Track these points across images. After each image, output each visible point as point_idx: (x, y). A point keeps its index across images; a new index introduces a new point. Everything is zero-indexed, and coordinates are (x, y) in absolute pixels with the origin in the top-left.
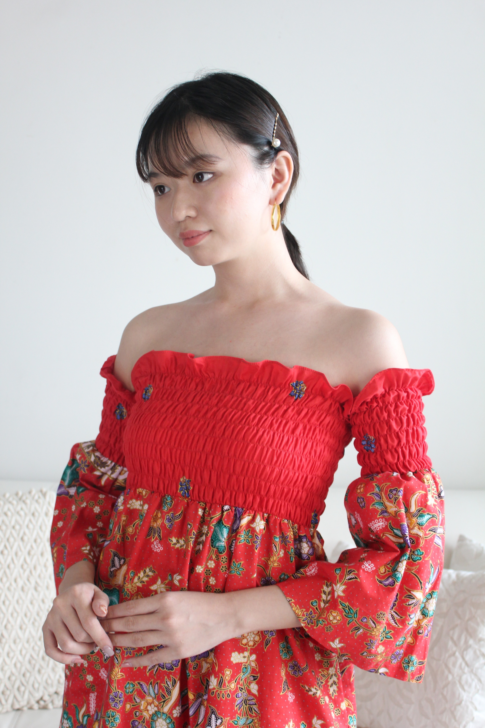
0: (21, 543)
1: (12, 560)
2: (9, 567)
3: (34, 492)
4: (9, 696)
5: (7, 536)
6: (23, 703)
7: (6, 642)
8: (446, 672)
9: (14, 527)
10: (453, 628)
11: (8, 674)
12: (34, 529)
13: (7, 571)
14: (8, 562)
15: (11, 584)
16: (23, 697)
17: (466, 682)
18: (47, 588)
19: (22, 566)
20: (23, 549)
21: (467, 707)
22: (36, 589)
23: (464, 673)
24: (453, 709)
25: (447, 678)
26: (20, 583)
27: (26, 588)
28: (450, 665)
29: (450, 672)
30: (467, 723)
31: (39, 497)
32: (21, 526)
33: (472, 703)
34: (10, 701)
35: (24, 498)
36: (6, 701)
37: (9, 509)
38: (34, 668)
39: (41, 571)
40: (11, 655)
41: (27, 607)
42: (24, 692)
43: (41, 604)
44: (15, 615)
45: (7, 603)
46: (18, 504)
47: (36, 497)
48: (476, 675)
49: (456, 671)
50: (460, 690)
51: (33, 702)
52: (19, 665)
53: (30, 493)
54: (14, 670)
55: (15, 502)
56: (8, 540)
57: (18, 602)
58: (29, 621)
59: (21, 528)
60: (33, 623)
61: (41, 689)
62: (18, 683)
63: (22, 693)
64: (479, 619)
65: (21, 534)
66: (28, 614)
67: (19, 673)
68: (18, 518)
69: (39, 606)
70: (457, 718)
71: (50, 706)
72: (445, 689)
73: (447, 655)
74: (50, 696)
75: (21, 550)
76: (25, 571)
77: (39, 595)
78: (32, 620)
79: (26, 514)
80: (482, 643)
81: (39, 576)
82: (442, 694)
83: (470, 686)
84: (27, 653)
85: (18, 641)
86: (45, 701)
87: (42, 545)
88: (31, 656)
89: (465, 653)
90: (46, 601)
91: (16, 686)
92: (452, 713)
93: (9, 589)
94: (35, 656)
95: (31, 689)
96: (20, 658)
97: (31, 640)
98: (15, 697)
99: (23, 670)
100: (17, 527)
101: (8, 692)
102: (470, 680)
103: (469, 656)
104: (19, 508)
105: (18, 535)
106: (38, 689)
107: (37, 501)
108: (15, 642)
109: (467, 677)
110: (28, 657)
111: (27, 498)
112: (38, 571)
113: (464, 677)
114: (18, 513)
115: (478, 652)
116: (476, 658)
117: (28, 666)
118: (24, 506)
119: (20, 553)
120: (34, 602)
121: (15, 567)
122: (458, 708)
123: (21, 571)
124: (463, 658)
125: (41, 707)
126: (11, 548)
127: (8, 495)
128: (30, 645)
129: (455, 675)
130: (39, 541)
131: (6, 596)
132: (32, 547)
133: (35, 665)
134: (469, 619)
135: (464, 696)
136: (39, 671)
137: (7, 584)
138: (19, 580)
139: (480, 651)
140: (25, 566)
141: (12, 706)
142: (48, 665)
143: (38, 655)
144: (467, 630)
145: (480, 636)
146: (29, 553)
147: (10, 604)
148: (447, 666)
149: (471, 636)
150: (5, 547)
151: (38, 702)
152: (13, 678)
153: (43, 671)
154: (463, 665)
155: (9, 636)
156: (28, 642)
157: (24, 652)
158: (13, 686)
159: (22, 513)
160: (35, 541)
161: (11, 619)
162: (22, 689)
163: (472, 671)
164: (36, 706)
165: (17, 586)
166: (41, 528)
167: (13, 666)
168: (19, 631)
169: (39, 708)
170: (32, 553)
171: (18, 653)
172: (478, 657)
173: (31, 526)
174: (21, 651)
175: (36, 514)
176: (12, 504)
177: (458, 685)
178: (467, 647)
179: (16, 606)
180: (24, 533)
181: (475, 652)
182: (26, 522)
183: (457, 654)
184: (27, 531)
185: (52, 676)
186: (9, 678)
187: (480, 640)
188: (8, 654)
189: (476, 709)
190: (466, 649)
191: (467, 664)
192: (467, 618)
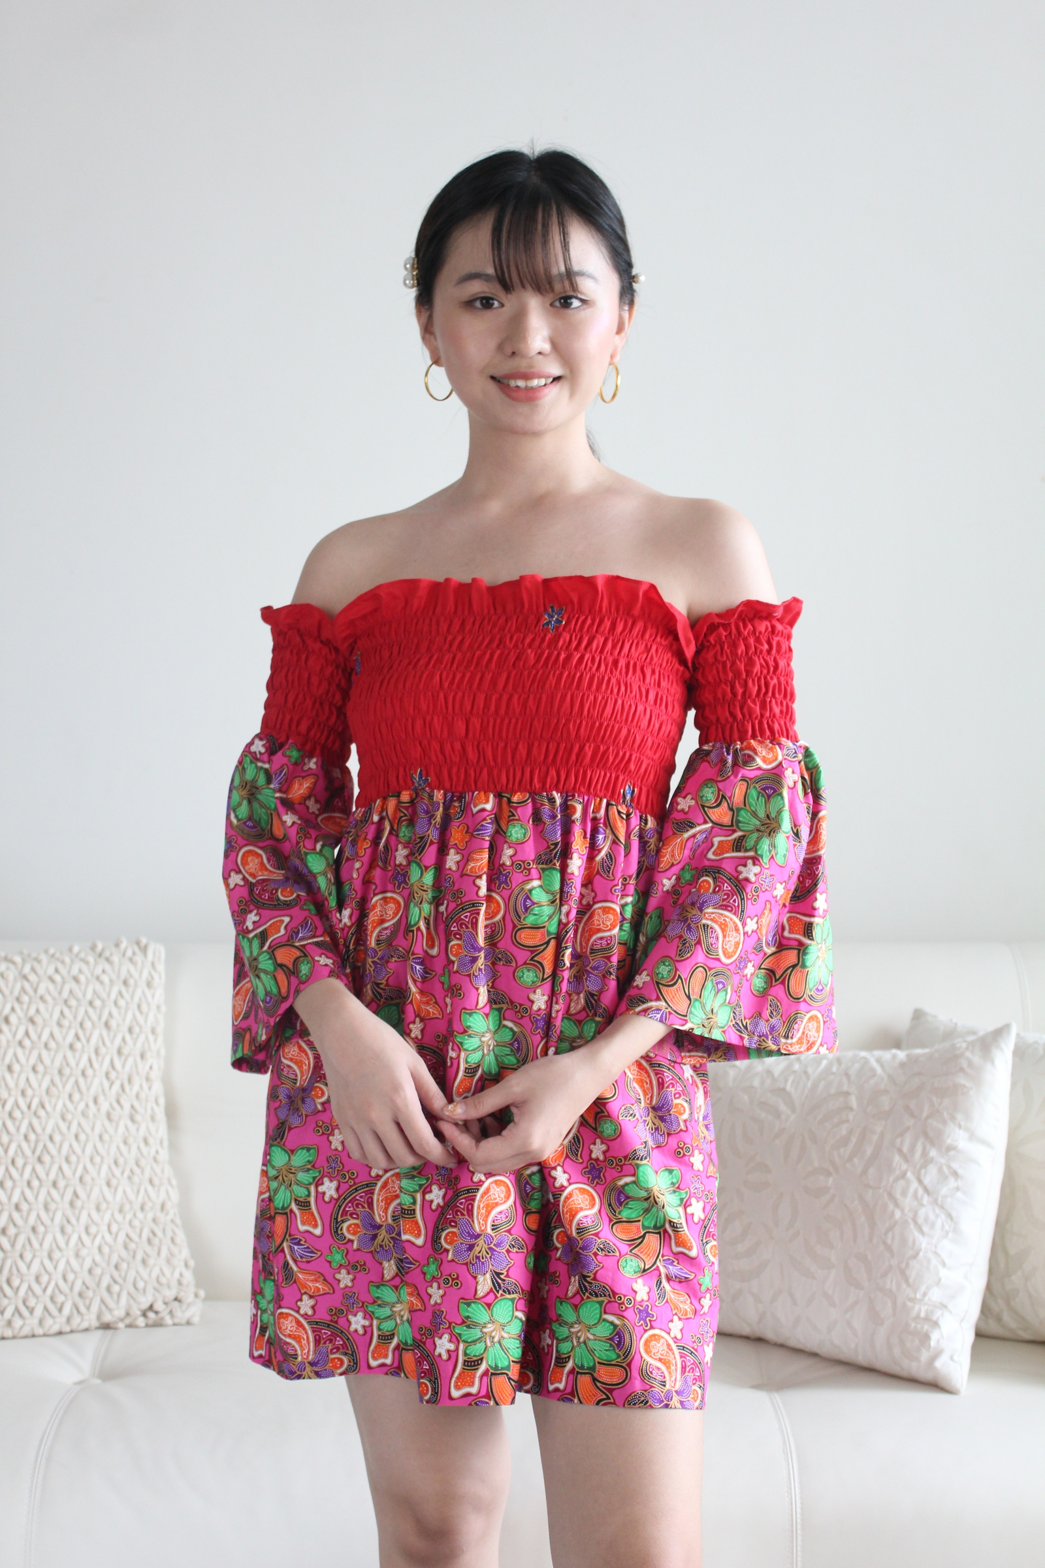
0: (105, 1033)
1: (90, 1061)
2: (83, 1074)
3: (124, 945)
4: (91, 1300)
5: (79, 1019)
6: (120, 1312)
7: (82, 1208)
8: (891, 1206)
9: (91, 1003)
10: (902, 1134)
11: (88, 1263)
12: (127, 1009)
13: (81, 1080)
14: (81, 1066)
15: (87, 1106)
16: (118, 1301)
17: (926, 1219)
18: (153, 1118)
19: (107, 1075)
20: (108, 1042)
21: (929, 1261)
22: (132, 1119)
23: (922, 1205)
24: (903, 1266)
25: (892, 1214)
26: (105, 1106)
27: (115, 1116)
28: (898, 1196)
29: (897, 1205)
30: (929, 1288)
31: (134, 953)
32: (103, 1001)
33: (936, 1254)
34: (95, 1308)
35: (107, 954)
36: (88, 1308)
37: (80, 971)
38: (134, 1257)
39: (141, 1086)
40: (93, 1230)
41: (118, 1148)
42: (119, 1295)
43: (142, 1145)
44: (97, 1159)
45: (83, 1137)
46: (96, 963)
47: (129, 953)
48: (942, 1207)
49: (908, 1202)
50: (916, 1233)
51: (136, 1312)
52: (106, 1250)
53: (117, 945)
54: (98, 1258)
55: (91, 959)
56: (81, 1024)
57: (101, 1137)
58: (123, 1173)
59: (103, 1006)
60: (129, 1178)
61: (150, 1290)
62: (106, 1280)
63: (115, 1296)
64: (945, 1115)
65: (105, 1017)
66: (121, 1161)
67: (108, 1264)
68: (98, 987)
69: (139, 1148)
70: (911, 1280)
71: (168, 1320)
72: (890, 1234)
73: (891, 1179)
74: (166, 1303)
75: (104, 1043)
76: (112, 1084)
77: (138, 1130)
78: (127, 1172)
79: (111, 981)
80: (952, 1153)
81: (137, 1096)
82: (885, 1243)
83: (933, 1226)
84: (119, 1230)
85: (104, 1206)
86: (157, 1313)
87: (142, 1038)
88: (127, 1235)
89: (923, 1171)
90: (151, 1140)
91: (104, 1284)
92: (903, 1272)
93: (84, 1114)
94: (135, 1237)
95: (132, 1289)
96: (108, 1238)
97: (127, 1207)
98: (103, 1301)
99: (115, 1259)
100: (98, 1003)
101: (90, 1294)
102: (932, 1217)
103: (930, 1176)
104: (98, 971)
105: (100, 1018)
106: (144, 1290)
107: (131, 960)
108: (98, 1209)
109: (927, 1211)
110: (122, 1237)
111: (111, 954)
112: (136, 1088)
113: (922, 1212)
114: (98, 978)
115: (945, 1169)
116: (943, 1178)
117: (124, 1253)
118: (107, 967)
119: (103, 1050)
120: (131, 1140)
121: (94, 1076)
122: (913, 1263)
123: (106, 1084)
124: (920, 1181)
125: (150, 1322)
126: (88, 1041)
127: (76, 949)
128: (124, 1218)
129: (906, 1211)
130: (136, 1029)
131: (79, 1125)
132: (124, 1040)
133: (135, 1253)
134: (930, 1116)
135: (923, 1242)
136: (144, 1262)
137: (82, 1106)
138: (101, 1099)
139: (949, 1167)
140: (113, 1075)
141: (99, 1317)
142: (159, 1254)
143: (140, 1236)
144: (926, 1134)
145: (949, 1141)
146: (119, 1052)
147: (87, 1140)
148: (891, 1196)
149: (933, 1144)
150: (77, 1037)
151: (144, 1314)
152: (98, 1271)
153: (151, 1262)
154: (921, 1191)
155: (89, 1197)
156: (121, 1211)
157: (114, 1228)
158: (98, 1285)
159: (105, 978)
160: (130, 1030)
161: (89, 1166)
162: (116, 1288)
163: (935, 1202)
164: (141, 1321)
165: (99, 1110)
166: (139, 1007)
167: (96, 1251)
168: (105, 1189)
169: (147, 1326)
170: (125, 1051)
171: (105, 1228)
172: (946, 1178)
173: (122, 1003)
174: (109, 1227)
175: (131, 982)
176: (87, 963)
177: (912, 1226)
178: (927, 1161)
179: (99, 1145)
180: (110, 1014)
181: (940, 1170)
182: (113, 996)
183: (909, 1174)
184: (115, 1011)
185: (167, 1271)
186: (90, 1271)
187: (949, 1148)
188: (87, 1229)
189: (944, 1264)
190: (924, 1166)
191: (926, 1190)
192: (925, 1114)
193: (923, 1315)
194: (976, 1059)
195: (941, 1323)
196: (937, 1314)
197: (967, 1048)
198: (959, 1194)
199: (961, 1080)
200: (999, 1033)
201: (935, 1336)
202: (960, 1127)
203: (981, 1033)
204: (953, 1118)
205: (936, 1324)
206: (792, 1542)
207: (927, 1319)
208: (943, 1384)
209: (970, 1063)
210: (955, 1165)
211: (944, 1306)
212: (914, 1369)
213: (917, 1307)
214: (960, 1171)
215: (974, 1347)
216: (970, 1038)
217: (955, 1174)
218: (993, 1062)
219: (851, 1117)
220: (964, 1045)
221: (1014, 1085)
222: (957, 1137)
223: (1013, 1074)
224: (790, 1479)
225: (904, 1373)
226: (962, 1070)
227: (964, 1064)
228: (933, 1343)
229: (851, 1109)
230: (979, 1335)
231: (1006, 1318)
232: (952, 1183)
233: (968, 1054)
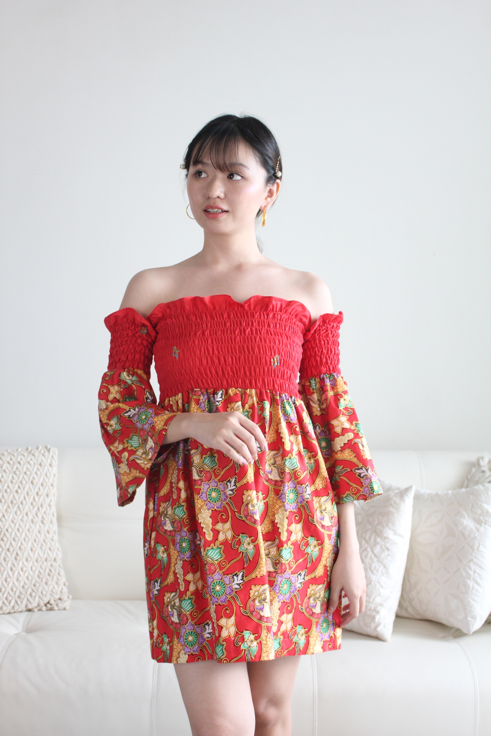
0: (31, 486)
1: (25, 498)
2: (22, 503)
3: (40, 448)
4: (23, 599)
5: (20, 479)
6: (35, 604)
7: (20, 560)
9: (25, 473)
10: (366, 532)
11: (22, 584)
12: (41, 476)
13: (21, 506)
14: (21, 500)
15: (23, 516)
16: (34, 600)
17: (375, 568)
18: (51, 522)
19: (32, 504)
20: (32, 490)
22: (42, 522)
23: (373, 562)
26: (31, 517)
27: (35, 521)
30: (375, 597)
31: (44, 452)
32: (31, 472)
33: (379, 583)
34: (24, 602)
35: (33, 452)
36: (22, 602)
37: (21, 459)
38: (42, 581)
39: (46, 508)
40: (25, 569)
41: (36, 535)
42: (35, 597)
43: (46, 533)
44: (27, 539)
45: (21, 530)
46: (28, 456)
47: (42, 452)
48: (382, 563)
49: (367, 561)
50: (371, 574)
51: (42, 604)
52: (30, 578)
53: (37, 448)
54: (26, 581)
55: (26, 454)
56: (21, 482)
57: (29, 530)
58: (38, 545)
59: (31, 474)
60: (41, 548)
61: (48, 596)
62: (30, 591)
63: (33, 598)
64: (384, 524)
65: (31, 479)
66: (37, 540)
67: (31, 583)
68: (29, 466)
69: (45, 535)
71: (56, 608)
74: (55, 601)
76: (34, 507)
77: (45, 527)
78: (40, 545)
79: (34, 464)
80: (387, 540)
81: (45, 513)
83: (378, 571)
84: (36, 569)
85: (29, 559)
86: (51, 605)
87: (47, 488)
88: (39, 572)
89: (374, 548)
90: (50, 531)
91: (29, 592)
93: (22, 520)
94: (43, 572)
95: (41, 595)
96: (31, 573)
97: (39, 560)
98: (28, 600)
99: (34, 582)
100: (28, 473)
101: (23, 596)
102: (377, 567)
103: (377, 550)
104: (29, 459)
105: (29, 479)
106: (46, 595)
107: (43, 455)
108: (27, 560)
109: (375, 564)
110: (37, 572)
111: (35, 452)
112: (44, 509)
113: (373, 565)
114: (28, 462)
115: (384, 547)
116: (382, 551)
117: (37, 579)
118: (33, 458)
119: (30, 493)
120: (42, 531)
121: (26, 504)
123: (31, 507)
124: (373, 552)
125: (48, 609)
126: (24, 489)
127: (20, 450)
128: (38, 564)
129: (367, 564)
130: (45, 484)
131: (20, 525)
132: (39, 489)
133: (42, 579)
134: (378, 524)
135: (373, 578)
136: (46, 583)
137: (21, 517)
138: (29, 514)
139: (385, 546)
140: (34, 503)
141: (26, 606)
142: (53, 579)
143: (45, 572)
144: (376, 532)
145: (385, 535)
146: (37, 494)
147: (23, 531)
149: (379, 536)
150: (19, 487)
151: (46, 605)
152: (26, 587)
153: (49, 583)
154: (373, 556)
155: (23, 555)
156: (37, 561)
157: (34, 568)
158: (26, 593)
159: (32, 463)
160: (42, 485)
161: (23, 542)
162: (34, 594)
163: (379, 561)
164: (44, 608)
165: (28, 518)
166: (46, 475)
167: (26, 578)
168: (30, 552)
169: (47, 610)
170: (40, 493)
171: (29, 569)
172: (384, 551)
173: (39, 473)
174: (31, 568)
175: (43, 464)
176: (24, 456)
178: (376, 543)
179: (28, 533)
180: (34, 478)
181: (381, 547)
182: (35, 470)
183: (368, 549)
184: (35, 476)
185: (56, 587)
186: (23, 587)
187: (386, 538)
188: (22, 569)
189: (382, 587)
190: (375, 545)
191: (375, 556)
192: (375, 524)
193: (373, 608)
194: (398, 501)
195: (380, 612)
196: (379, 608)
197: (394, 496)
198: (389, 557)
199: (391, 509)
200: (407, 490)
201: (377, 618)
202: (390, 529)
203: (402, 489)
204: (387, 525)
205: (378, 612)
206: (314, 704)
207: (374, 610)
208: (380, 637)
209: (395, 502)
210: (388, 545)
211: (381, 605)
212: (369, 631)
213: (370, 605)
214: (390, 548)
215: (395, 622)
216: (396, 491)
217: (388, 549)
218: (404, 502)
220: (393, 494)
221: (414, 512)
222: (389, 533)
223: (414, 507)
224: (313, 677)
225: (365, 633)
226: (391, 505)
227: (393, 502)
228: (377, 620)
230: (398, 616)
231: (410, 609)
232: (386, 552)
233: (394, 498)
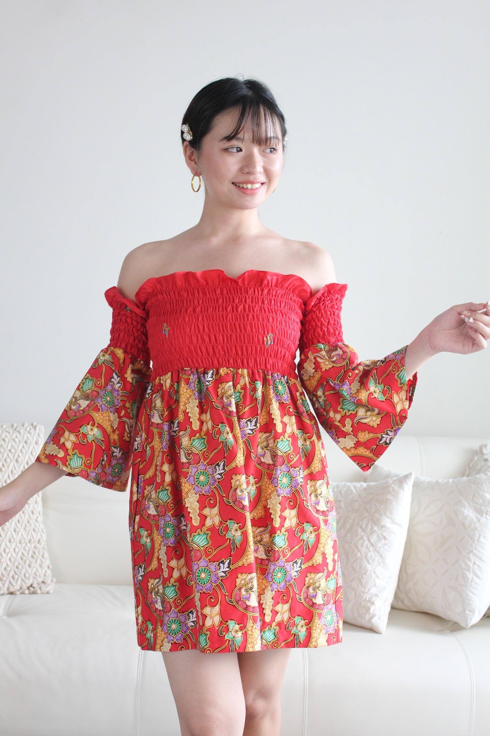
0: (16, 464)
1: (9, 476)
3: (26, 426)
4: (5, 581)
5: (5, 457)
6: (17, 587)
8: (356, 551)
9: (10, 451)
10: (362, 520)
11: (4, 565)
12: (26, 454)
16: (17, 583)
17: (371, 557)
20: (17, 468)
21: (371, 576)
23: (369, 551)
24: (360, 577)
25: (356, 555)
28: (359, 547)
29: (359, 551)
30: (370, 587)
31: (30, 429)
32: (16, 450)
33: (375, 572)
34: (6, 585)
35: (18, 429)
36: (4, 585)
37: (6, 436)
38: (25, 563)
40: (7, 551)
42: (17, 580)
43: (31, 514)
46: (13, 433)
47: (28, 429)
48: (378, 552)
49: (363, 550)
50: (366, 563)
51: (25, 587)
52: (13, 560)
53: (23, 425)
54: (9, 563)
55: (11, 431)
56: (5, 460)
59: (16, 452)
60: (25, 528)
61: (31, 578)
62: (12, 573)
63: (16, 580)
64: (382, 512)
65: (16, 457)
66: (21, 521)
67: (13, 566)
68: (14, 443)
69: (29, 515)
70: (363, 584)
71: (39, 591)
72: (355, 564)
73: (357, 539)
74: (38, 584)
75: (15, 468)
77: (29, 507)
78: (24, 526)
79: (20, 441)
80: (384, 529)
82: (353, 567)
83: (374, 560)
84: (19, 551)
85: (12, 540)
86: (34, 588)
88: (22, 553)
89: (371, 536)
90: (35, 512)
91: (11, 575)
92: (360, 580)
94: (26, 554)
95: (23, 577)
96: (14, 555)
97: (23, 541)
98: (10, 582)
99: (16, 564)
100: (13, 451)
102: (373, 556)
103: (374, 539)
104: (14, 436)
105: (14, 457)
106: (29, 578)
107: (29, 432)
108: (10, 541)
109: (371, 554)
110: (20, 554)
111: (20, 429)
113: (369, 554)
114: (13, 440)
115: (381, 536)
116: (379, 539)
117: (20, 561)
118: (18, 435)
122: (364, 576)
124: (369, 541)
125: (31, 592)
126: (8, 467)
127: (5, 426)
128: (21, 546)
129: (363, 553)
133: (25, 561)
134: (375, 512)
135: (369, 567)
136: (29, 566)
139: (382, 535)
141: (8, 589)
142: (36, 562)
143: (28, 554)
144: (373, 520)
145: (383, 523)
148: (356, 546)
149: (376, 524)
151: (28, 588)
152: (9, 569)
153: (32, 565)
154: (369, 545)
155: (6, 536)
156: (20, 542)
157: (17, 550)
158: (8, 575)
159: (17, 440)
162: (16, 577)
163: (375, 550)
164: (27, 592)
166: (31, 453)
167: (8, 560)
168: (13, 533)
169: (29, 593)
171: (12, 550)
172: (381, 539)
173: (24, 451)
174: (14, 550)
175: (29, 442)
176: (9, 433)
177: (365, 560)
178: (372, 532)
180: (19, 456)
181: (378, 536)
182: (20, 448)
183: (365, 537)
184: (21, 454)
185: (40, 570)
186: (5, 569)
187: (383, 527)
189: (378, 577)
190: (371, 534)
191: (372, 545)
192: (373, 511)
193: (367, 599)
194: (396, 488)
195: (375, 603)
196: (374, 599)
197: (393, 483)
198: (386, 547)
199: (389, 497)
200: (407, 477)
201: (372, 609)
202: (388, 517)
203: (401, 476)
204: (385, 513)
205: (373, 603)
206: (304, 696)
207: (369, 601)
208: (375, 629)
209: (393, 490)
210: (385, 534)
211: (377, 595)
212: (363, 622)
213: (365, 595)
214: (387, 537)
215: (390, 614)
216: (394, 479)
217: (385, 538)
218: (403, 489)
219: (341, 512)
220: (391, 481)
221: (413, 500)
222: (386, 522)
223: (412, 495)
224: (304, 669)
225: (359, 624)
226: (390, 492)
227: (391, 490)
228: (371, 611)
229: (341, 508)
230: (393, 608)
231: (406, 601)
232: (383, 542)
233: (393, 485)
